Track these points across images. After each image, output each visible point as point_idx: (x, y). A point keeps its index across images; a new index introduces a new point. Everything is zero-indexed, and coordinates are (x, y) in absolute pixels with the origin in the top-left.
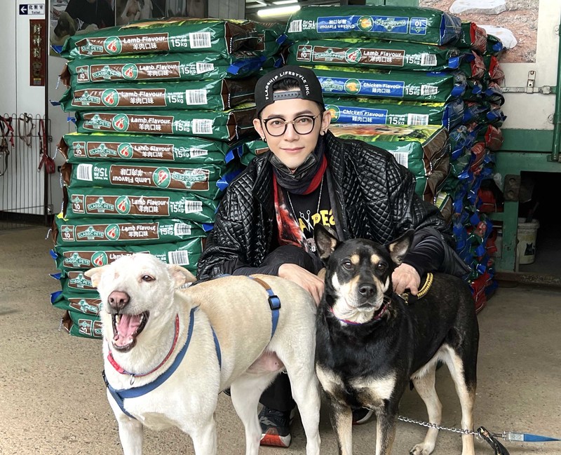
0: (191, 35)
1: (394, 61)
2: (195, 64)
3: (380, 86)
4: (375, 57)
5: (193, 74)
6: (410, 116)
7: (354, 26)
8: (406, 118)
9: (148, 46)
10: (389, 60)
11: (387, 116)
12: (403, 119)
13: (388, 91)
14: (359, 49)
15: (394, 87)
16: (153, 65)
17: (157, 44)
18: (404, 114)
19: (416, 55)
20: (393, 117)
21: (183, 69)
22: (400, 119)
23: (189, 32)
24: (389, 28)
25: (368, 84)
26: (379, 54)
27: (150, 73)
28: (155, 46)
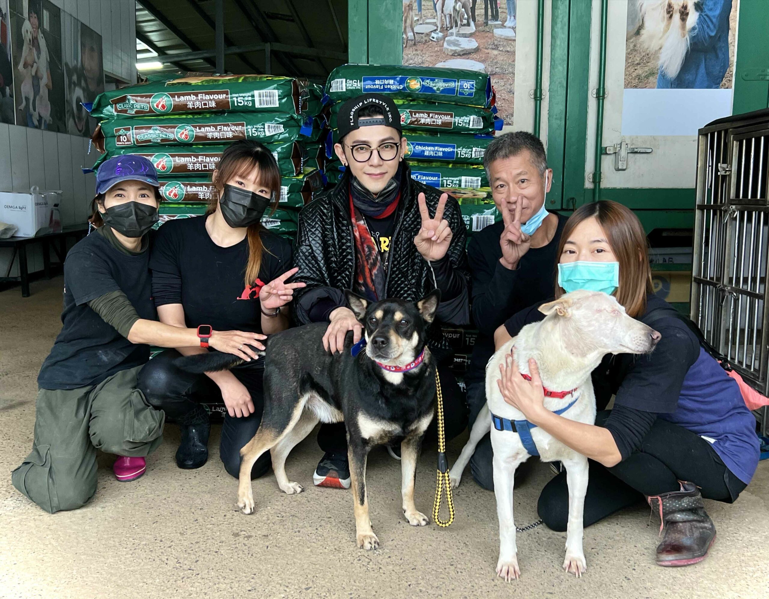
0: (256, 93)
1: (444, 124)
2: (264, 125)
3: (432, 148)
4: (425, 119)
5: (261, 137)
6: (463, 178)
7: (402, 87)
8: (460, 181)
9: (205, 104)
10: (439, 122)
11: (440, 179)
12: (458, 182)
13: (441, 154)
14: (408, 110)
15: (447, 150)
16: (213, 126)
17: (217, 103)
18: (457, 177)
19: (464, 118)
20: (447, 180)
21: (250, 130)
22: (455, 182)
23: (253, 90)
24: (438, 89)
25: (420, 147)
26: (429, 116)
27: (210, 136)
28: (213, 105)
